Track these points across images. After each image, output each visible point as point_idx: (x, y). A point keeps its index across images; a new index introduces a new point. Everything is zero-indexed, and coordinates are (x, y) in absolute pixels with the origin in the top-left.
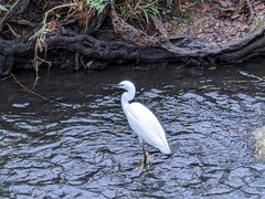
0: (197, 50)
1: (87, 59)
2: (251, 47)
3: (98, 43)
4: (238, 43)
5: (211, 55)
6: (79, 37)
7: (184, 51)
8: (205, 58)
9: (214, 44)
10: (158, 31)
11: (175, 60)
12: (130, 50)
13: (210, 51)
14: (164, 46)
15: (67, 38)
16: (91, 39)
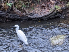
0: (36, 17)
1: (7, 19)
2: (49, 16)
3: (10, 15)
4: (46, 15)
5: (39, 18)
6: (5, 13)
7: (32, 17)
8: (38, 19)
9: (40, 15)
10: (25, 12)
11: (30, 19)
12: (18, 17)
13: (39, 17)
14: (27, 16)
15: (1, 14)
16: (8, 14)
